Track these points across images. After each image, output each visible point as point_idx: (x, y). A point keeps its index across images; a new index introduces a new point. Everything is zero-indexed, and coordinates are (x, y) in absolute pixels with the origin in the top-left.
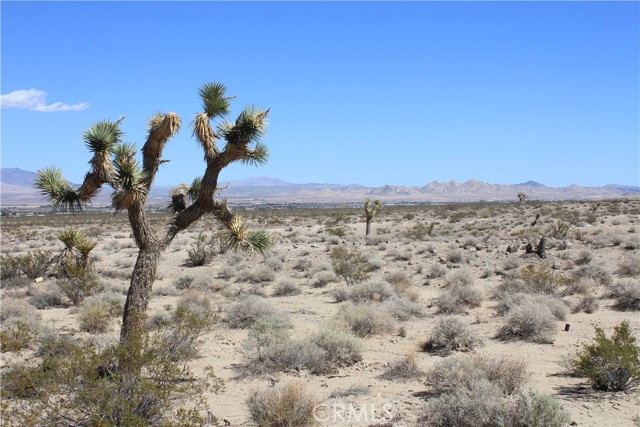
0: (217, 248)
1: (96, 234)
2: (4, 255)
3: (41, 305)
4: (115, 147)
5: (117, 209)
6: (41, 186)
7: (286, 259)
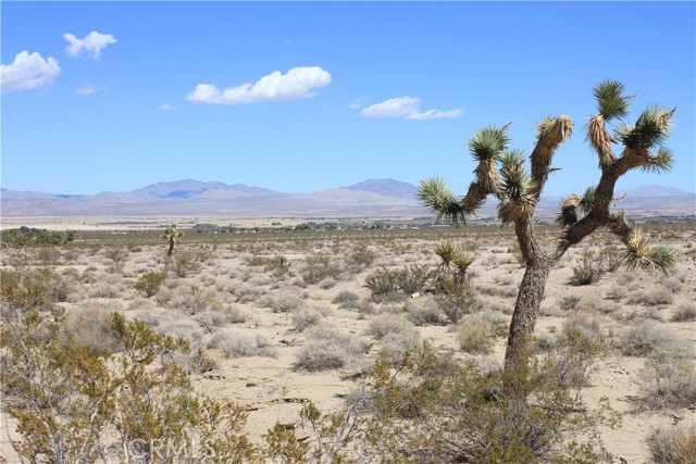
0: (606, 265)
1: (472, 248)
2: (381, 269)
3: (418, 322)
4: (502, 155)
5: (504, 221)
6: (424, 197)
7: (686, 279)
